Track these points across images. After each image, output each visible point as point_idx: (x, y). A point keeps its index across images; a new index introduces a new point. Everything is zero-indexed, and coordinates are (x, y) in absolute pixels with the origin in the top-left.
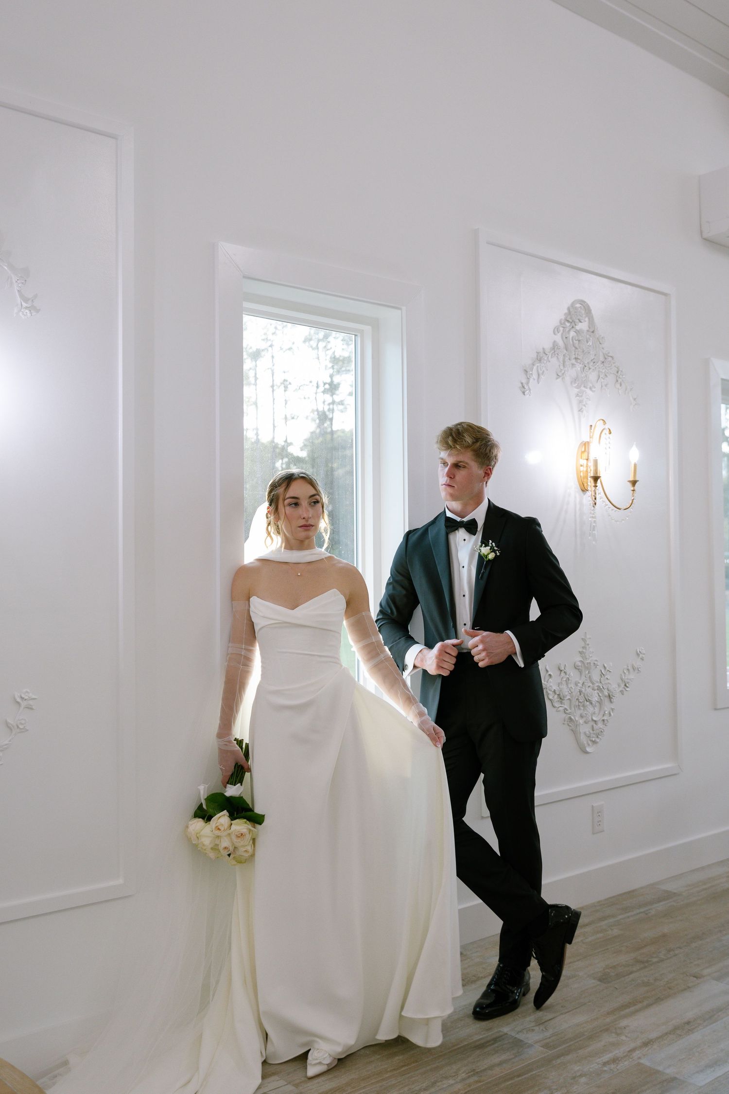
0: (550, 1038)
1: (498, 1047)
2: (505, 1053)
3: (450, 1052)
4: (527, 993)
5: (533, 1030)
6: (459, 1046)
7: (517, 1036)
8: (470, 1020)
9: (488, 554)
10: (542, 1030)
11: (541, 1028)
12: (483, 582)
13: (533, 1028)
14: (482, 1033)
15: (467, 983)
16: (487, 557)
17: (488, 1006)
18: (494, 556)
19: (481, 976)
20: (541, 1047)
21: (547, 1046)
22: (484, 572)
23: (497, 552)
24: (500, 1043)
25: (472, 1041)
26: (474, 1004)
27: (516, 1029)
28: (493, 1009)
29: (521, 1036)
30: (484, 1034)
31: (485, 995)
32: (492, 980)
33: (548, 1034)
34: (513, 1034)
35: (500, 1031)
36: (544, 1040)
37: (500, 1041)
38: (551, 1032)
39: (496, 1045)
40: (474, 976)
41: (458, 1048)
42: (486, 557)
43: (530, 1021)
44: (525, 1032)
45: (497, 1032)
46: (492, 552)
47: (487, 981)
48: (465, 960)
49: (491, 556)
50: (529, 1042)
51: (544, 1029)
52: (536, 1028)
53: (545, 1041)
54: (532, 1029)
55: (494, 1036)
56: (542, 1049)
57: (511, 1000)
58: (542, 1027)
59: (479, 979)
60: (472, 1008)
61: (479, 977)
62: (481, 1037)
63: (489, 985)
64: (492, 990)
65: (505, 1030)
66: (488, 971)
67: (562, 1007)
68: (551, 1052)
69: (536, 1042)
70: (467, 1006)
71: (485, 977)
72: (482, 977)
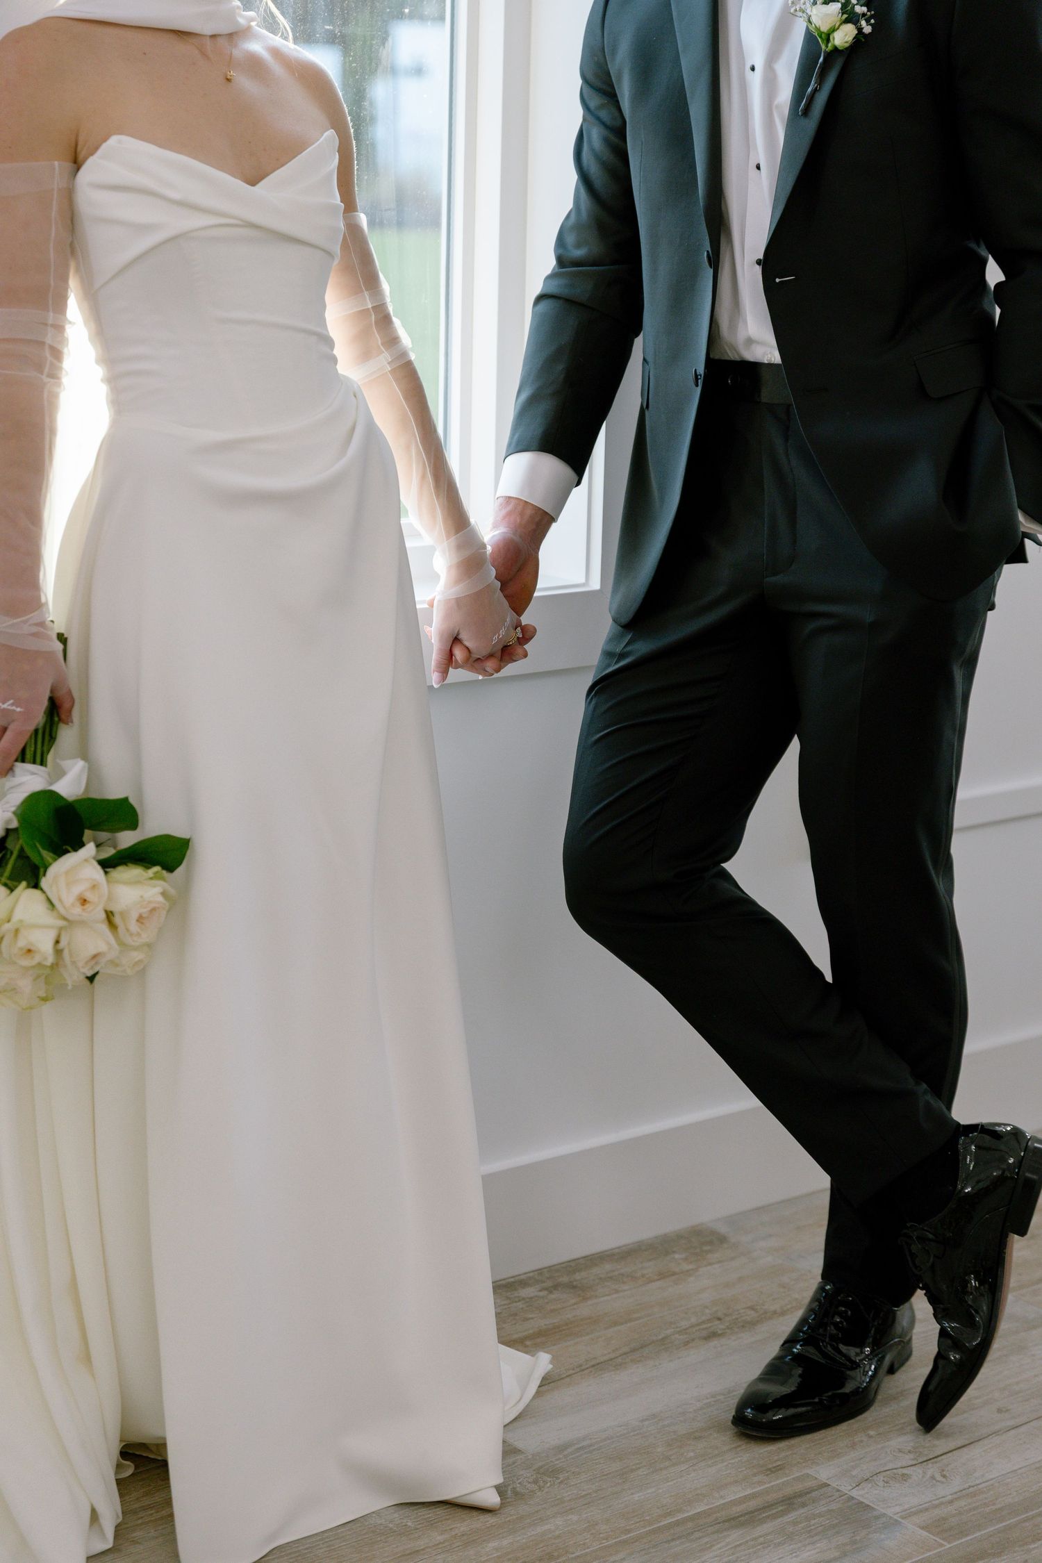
0: (951, 1502)
1: (795, 1523)
2: (813, 1543)
3: (654, 1531)
4: (902, 1364)
5: (905, 1477)
6: (680, 1516)
7: (854, 1493)
8: (725, 1440)
9: (833, 30)
10: (933, 1478)
11: (929, 1473)
12: (811, 124)
13: (905, 1471)
14: (756, 1479)
15: (728, 1328)
16: (828, 40)
17: (783, 1402)
18: (850, 38)
19: (772, 1308)
20: (922, 1528)
21: (940, 1527)
22: (815, 91)
23: (863, 23)
24: (802, 1511)
25: (722, 1502)
26: (742, 1391)
27: (854, 1473)
28: (791, 1411)
29: (864, 1494)
30: (760, 1483)
31: (774, 1370)
32: (798, 1329)
33: (945, 1491)
34: (845, 1488)
35: (808, 1475)
36: (936, 1506)
37: (804, 1505)
38: (956, 1484)
39: (792, 1516)
40: (752, 1308)
41: (677, 1523)
42: (828, 37)
43: (900, 1451)
44: (881, 1484)
45: (797, 1479)
46: (846, 21)
47: (787, 1325)
48: (733, 1259)
49: (844, 37)
50: (890, 1512)
51: (938, 1477)
52: (916, 1473)
53: (937, 1512)
54: (903, 1475)
55: (789, 1491)
56: (925, 1533)
57: (848, 1388)
58: (932, 1469)
59: (766, 1316)
60: (733, 1403)
61: (765, 1312)
62: (749, 1491)
63: (790, 1342)
64: (798, 1358)
65: (824, 1472)
66: (797, 1296)
67: (999, 1411)
68: (949, 1546)
69: (908, 1514)
70: (721, 1397)
71: (783, 1313)
72: (775, 1312)
